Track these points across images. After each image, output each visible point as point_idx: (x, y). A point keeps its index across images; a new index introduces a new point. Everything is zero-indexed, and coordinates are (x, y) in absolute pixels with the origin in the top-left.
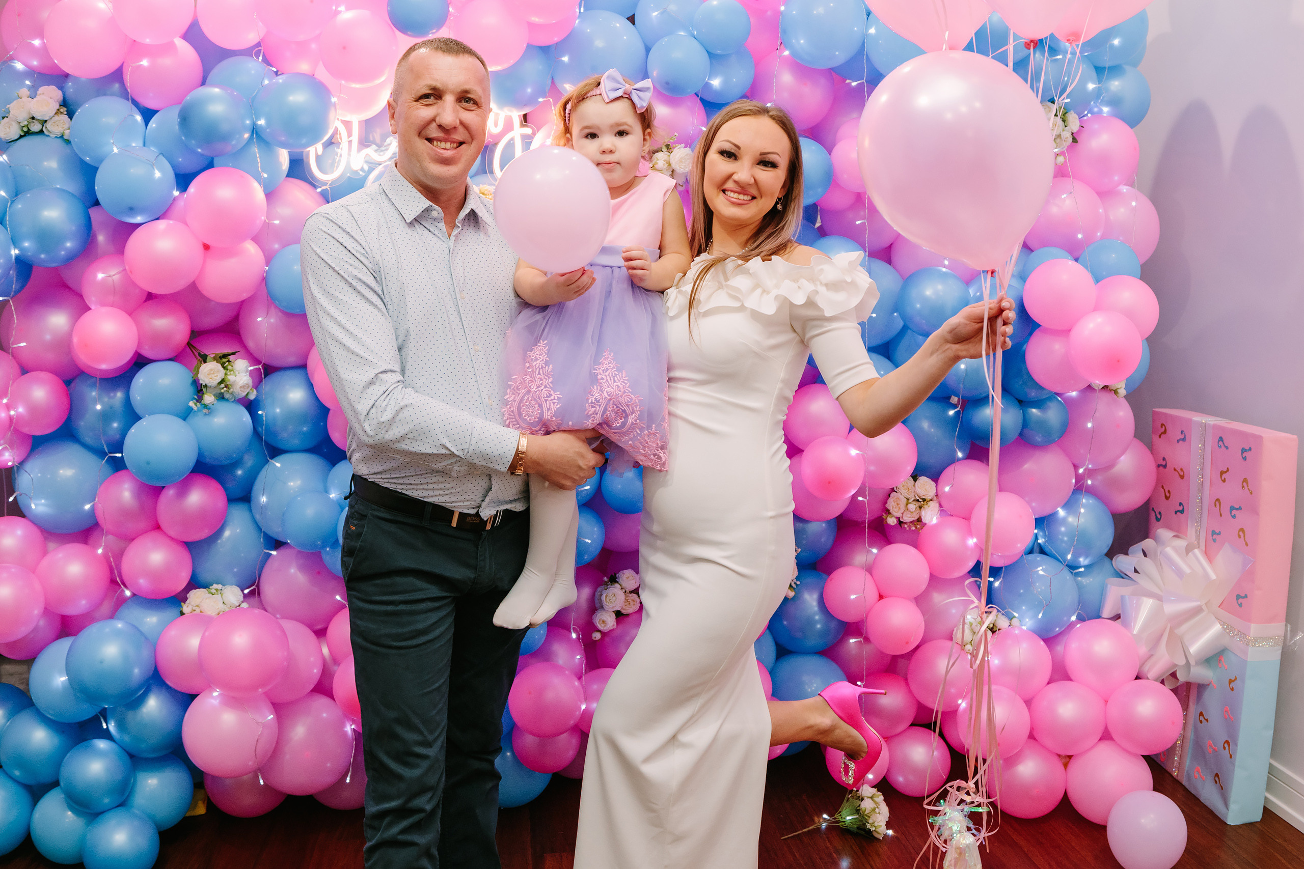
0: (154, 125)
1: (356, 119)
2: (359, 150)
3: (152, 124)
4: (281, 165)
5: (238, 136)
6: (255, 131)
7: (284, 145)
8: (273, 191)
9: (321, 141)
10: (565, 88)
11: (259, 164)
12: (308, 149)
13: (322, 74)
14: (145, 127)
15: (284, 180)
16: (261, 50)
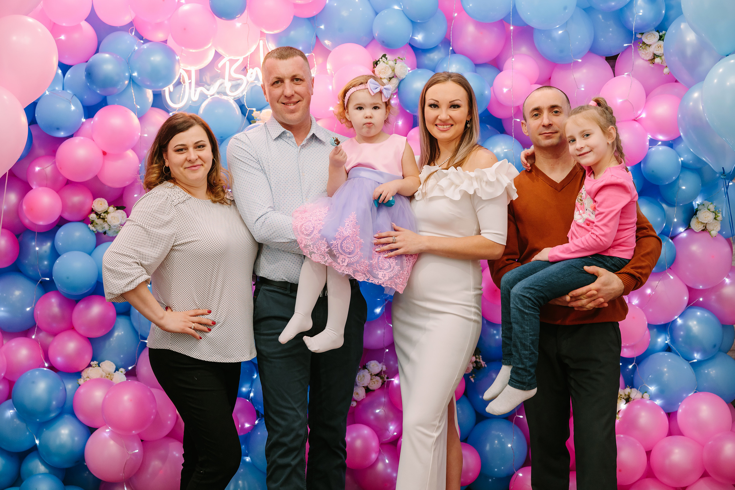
0: (69, 76)
1: (193, 69)
2: (195, 87)
3: (68, 75)
4: (148, 99)
5: (121, 83)
6: (131, 79)
7: (149, 87)
8: (143, 116)
9: (172, 83)
10: (325, 43)
11: (134, 100)
12: (164, 89)
13: (171, 43)
14: (63, 77)
15: (150, 109)
16: (133, 28)
